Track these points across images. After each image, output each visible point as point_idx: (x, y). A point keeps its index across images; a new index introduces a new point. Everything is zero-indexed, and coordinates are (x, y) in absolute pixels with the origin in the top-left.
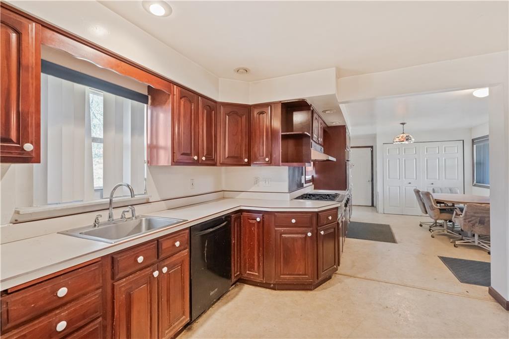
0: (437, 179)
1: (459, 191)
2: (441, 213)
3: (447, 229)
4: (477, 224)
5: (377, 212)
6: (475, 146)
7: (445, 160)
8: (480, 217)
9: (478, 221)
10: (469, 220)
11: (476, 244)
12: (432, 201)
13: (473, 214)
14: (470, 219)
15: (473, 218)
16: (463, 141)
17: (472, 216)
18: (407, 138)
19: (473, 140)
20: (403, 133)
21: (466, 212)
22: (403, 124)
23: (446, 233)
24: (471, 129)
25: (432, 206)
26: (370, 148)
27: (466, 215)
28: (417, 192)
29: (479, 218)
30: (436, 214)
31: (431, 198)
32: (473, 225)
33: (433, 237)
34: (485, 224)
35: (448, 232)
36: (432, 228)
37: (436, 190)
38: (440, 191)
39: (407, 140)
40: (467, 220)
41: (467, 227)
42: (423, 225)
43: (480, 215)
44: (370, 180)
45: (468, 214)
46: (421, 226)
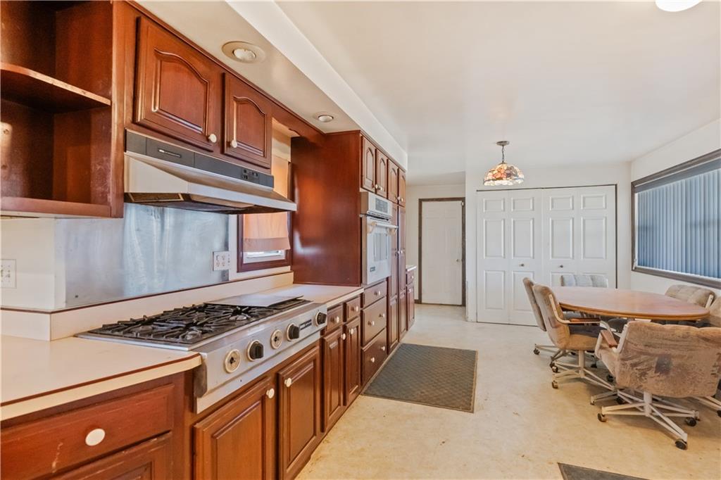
0: (569, 257)
1: (609, 281)
2: (571, 333)
3: (585, 368)
4: (651, 373)
5: (466, 319)
6: (636, 195)
7: (584, 221)
8: (660, 356)
9: (654, 366)
10: (631, 362)
11: (647, 414)
12: (554, 308)
13: (643, 348)
14: (635, 360)
15: (643, 357)
16: (616, 185)
17: (642, 353)
18: (508, 172)
19: (633, 184)
20: (503, 163)
21: (626, 342)
22: (502, 143)
23: (582, 376)
24: (629, 164)
25: (554, 318)
26: (460, 202)
27: (625, 349)
28: (529, 285)
29: (656, 359)
30: (562, 336)
31: (552, 300)
32: (643, 374)
33: (556, 387)
34: (671, 374)
35: (586, 374)
36: (555, 362)
37: (566, 279)
38: (574, 283)
39: (509, 175)
40: (628, 362)
41: (628, 379)
42: (541, 351)
43: (660, 351)
44: (460, 258)
45: (631, 346)
46: (536, 352)
